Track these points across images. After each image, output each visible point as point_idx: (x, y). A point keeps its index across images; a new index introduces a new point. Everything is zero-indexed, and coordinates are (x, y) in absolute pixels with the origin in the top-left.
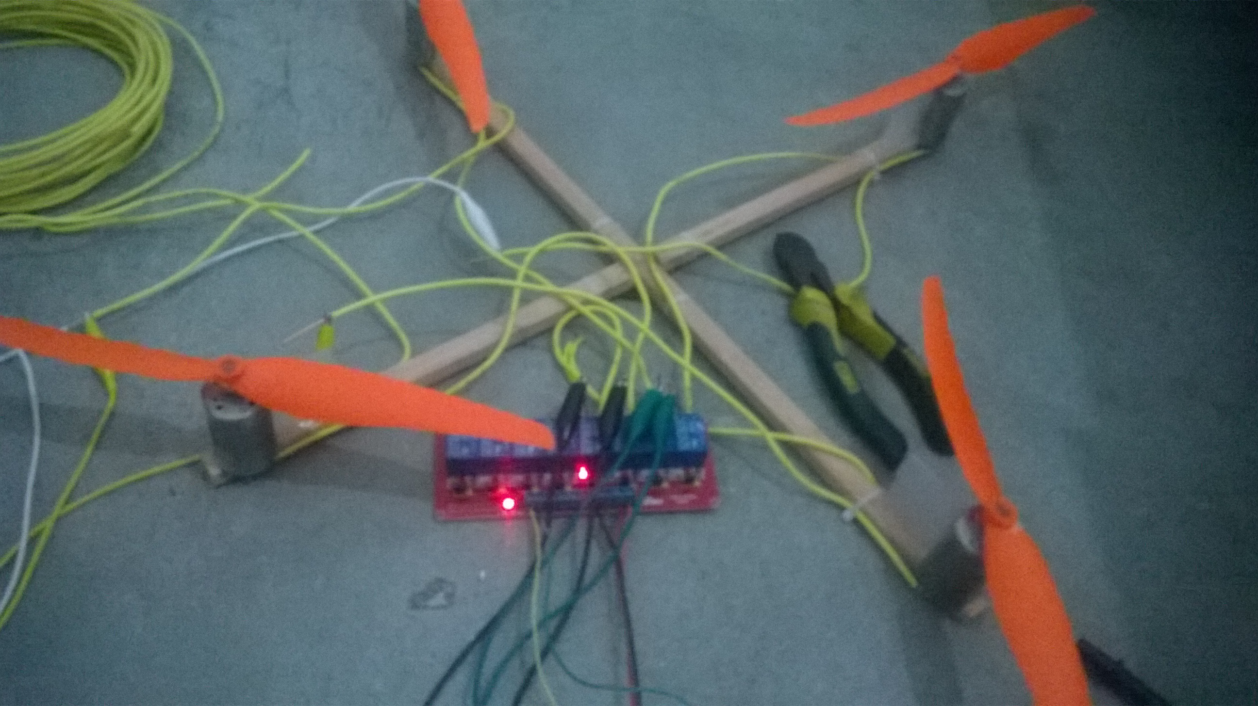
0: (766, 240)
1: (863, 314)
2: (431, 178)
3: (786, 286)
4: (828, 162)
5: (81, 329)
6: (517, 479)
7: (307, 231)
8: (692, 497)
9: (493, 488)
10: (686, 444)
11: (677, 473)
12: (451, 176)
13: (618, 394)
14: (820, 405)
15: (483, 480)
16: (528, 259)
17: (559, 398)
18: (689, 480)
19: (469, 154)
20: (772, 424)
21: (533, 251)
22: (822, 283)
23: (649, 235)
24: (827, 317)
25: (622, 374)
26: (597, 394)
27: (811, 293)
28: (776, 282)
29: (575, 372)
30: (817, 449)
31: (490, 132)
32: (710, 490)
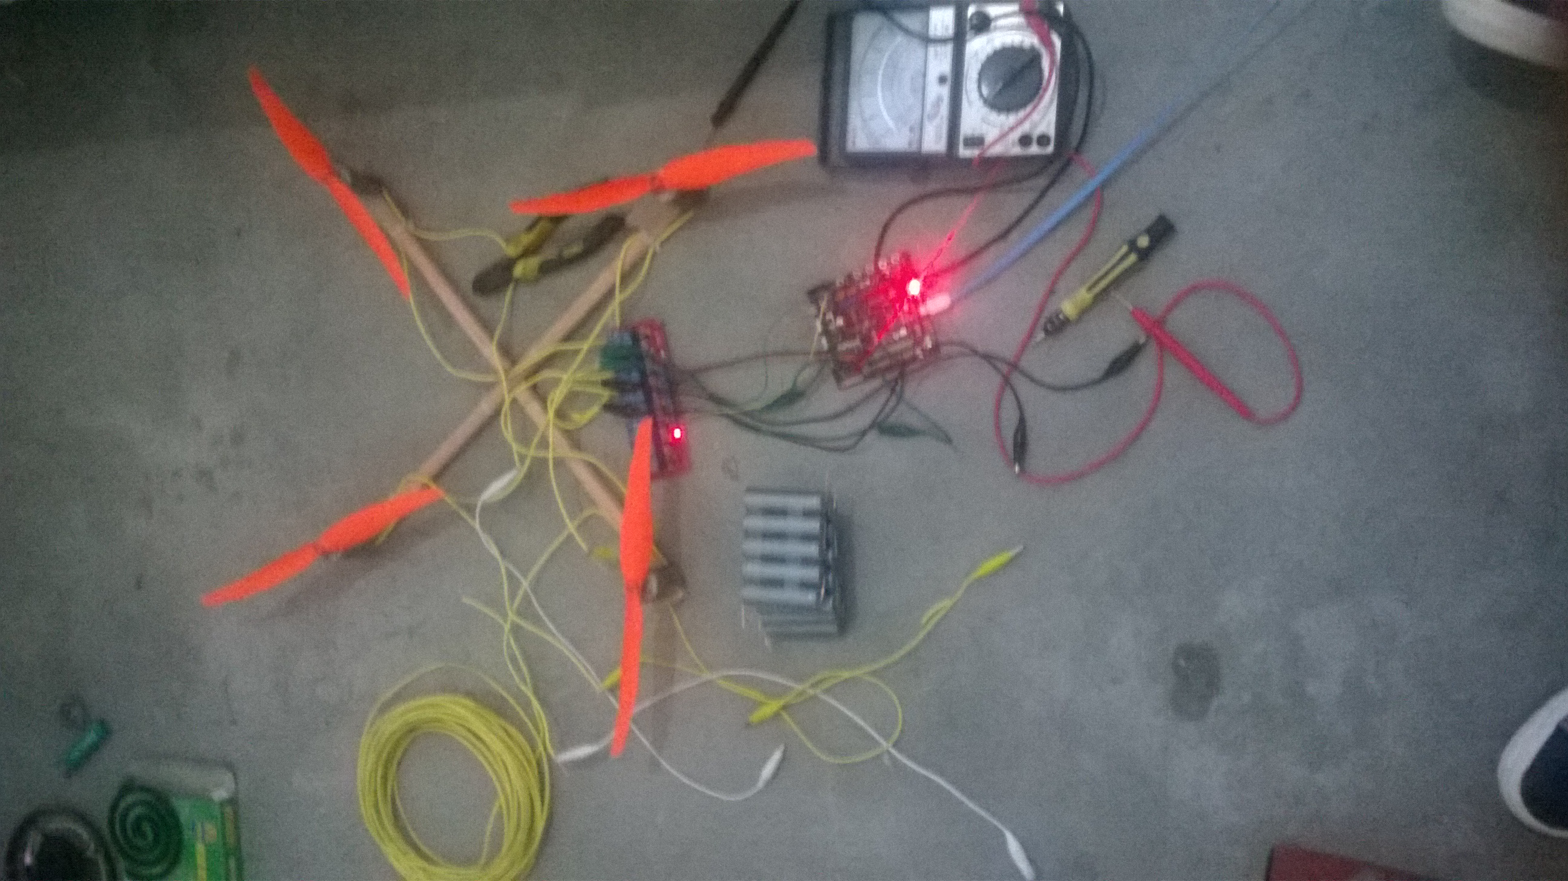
0: (481, 302)
1: (527, 239)
2: (477, 525)
3: (511, 287)
4: (409, 261)
5: (612, 690)
6: (662, 432)
7: (525, 584)
8: (656, 333)
9: (671, 444)
10: (627, 340)
11: (644, 344)
12: (470, 509)
13: (605, 384)
14: (593, 263)
15: (666, 450)
16: (523, 451)
17: (609, 417)
18: (647, 337)
19: (449, 500)
20: (609, 294)
21: (515, 447)
22: (508, 265)
23: (490, 379)
24: (534, 262)
25: (593, 383)
26: (606, 394)
27: (518, 270)
28: (509, 293)
29: (595, 409)
30: (623, 266)
31: (425, 487)
32: (652, 325)
